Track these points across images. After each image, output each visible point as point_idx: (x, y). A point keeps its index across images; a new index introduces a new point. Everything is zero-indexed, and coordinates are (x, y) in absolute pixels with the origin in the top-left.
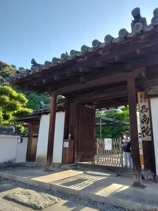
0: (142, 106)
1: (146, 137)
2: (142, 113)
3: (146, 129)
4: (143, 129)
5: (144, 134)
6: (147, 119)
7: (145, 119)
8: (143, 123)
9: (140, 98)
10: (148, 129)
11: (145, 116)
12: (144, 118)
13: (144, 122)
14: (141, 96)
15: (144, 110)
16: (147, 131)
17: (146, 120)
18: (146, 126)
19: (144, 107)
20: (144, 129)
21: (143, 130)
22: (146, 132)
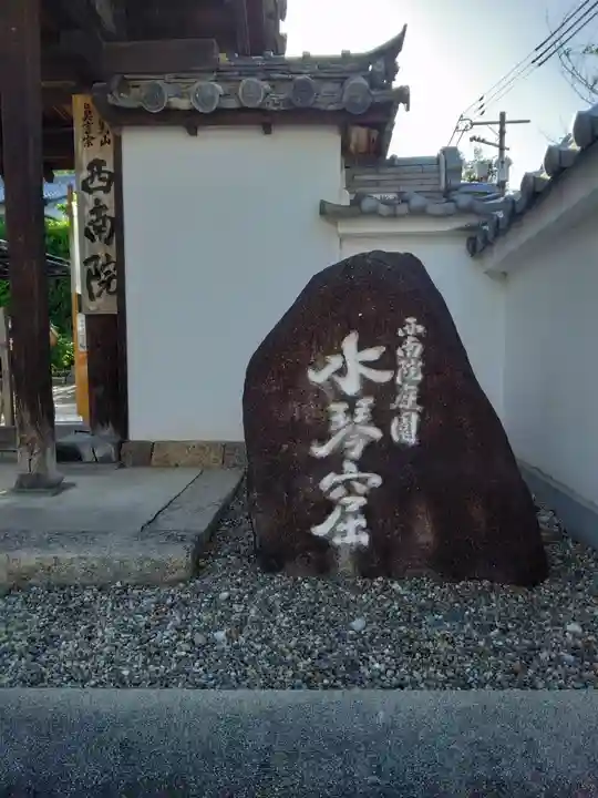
0: (91, 159)
1: (99, 301)
2: (86, 195)
3: (104, 266)
4: (91, 267)
5: (95, 284)
6: (109, 223)
7: (101, 223)
8: (93, 240)
9: (82, 123)
10: (111, 267)
11: (98, 208)
12: (94, 217)
13: (97, 237)
14: (88, 113)
15: (97, 183)
16: (106, 274)
17: (104, 225)
18: (101, 253)
19: (96, 166)
20: (96, 265)
21: (89, 271)
22: (103, 277)
